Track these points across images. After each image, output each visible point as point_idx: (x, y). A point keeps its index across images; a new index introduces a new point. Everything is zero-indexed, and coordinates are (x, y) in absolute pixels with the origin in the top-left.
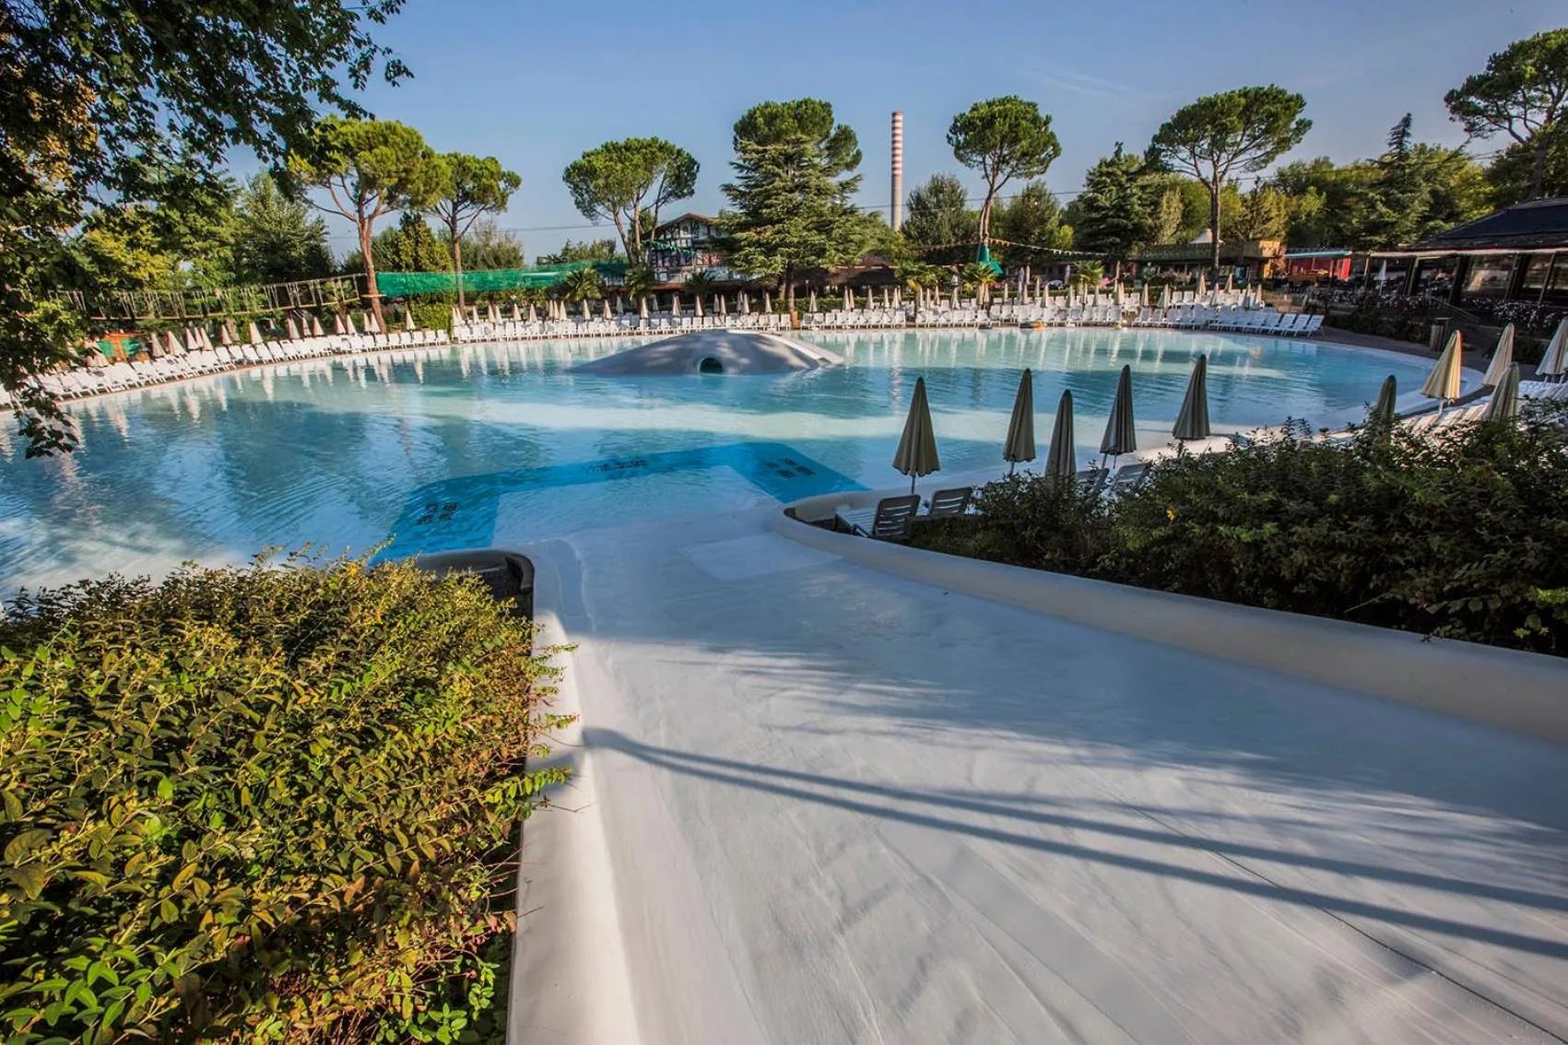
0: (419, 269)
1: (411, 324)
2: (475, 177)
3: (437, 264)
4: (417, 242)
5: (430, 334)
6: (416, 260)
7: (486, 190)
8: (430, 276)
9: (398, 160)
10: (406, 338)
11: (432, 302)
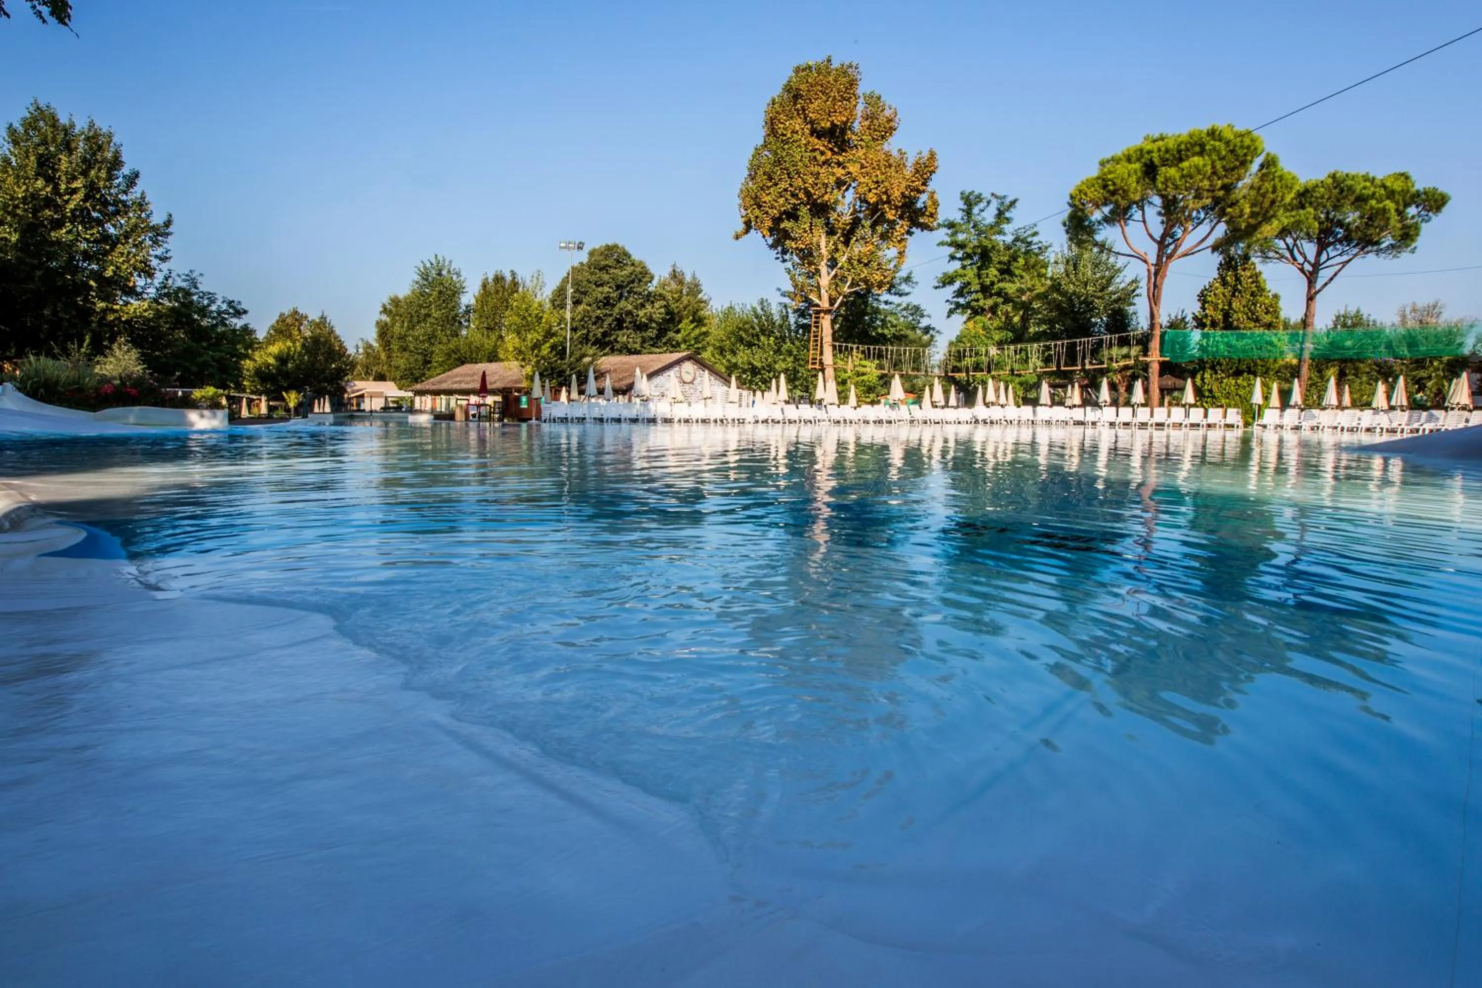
0: (1228, 325)
1: (1189, 396)
2: (1361, 200)
3: (1257, 320)
4: (1235, 289)
5: (1215, 414)
6: (1226, 315)
7: (1375, 218)
8: (1243, 336)
9: (1214, 173)
10: (1178, 414)
11: (1238, 373)
